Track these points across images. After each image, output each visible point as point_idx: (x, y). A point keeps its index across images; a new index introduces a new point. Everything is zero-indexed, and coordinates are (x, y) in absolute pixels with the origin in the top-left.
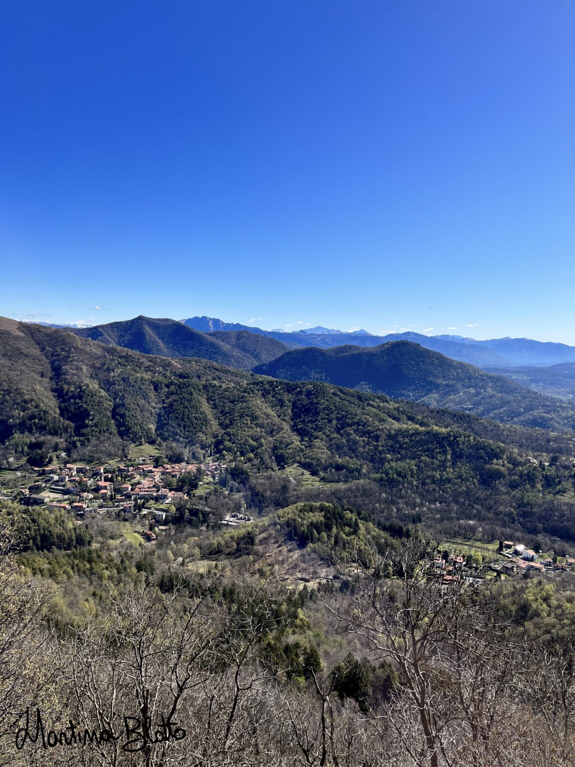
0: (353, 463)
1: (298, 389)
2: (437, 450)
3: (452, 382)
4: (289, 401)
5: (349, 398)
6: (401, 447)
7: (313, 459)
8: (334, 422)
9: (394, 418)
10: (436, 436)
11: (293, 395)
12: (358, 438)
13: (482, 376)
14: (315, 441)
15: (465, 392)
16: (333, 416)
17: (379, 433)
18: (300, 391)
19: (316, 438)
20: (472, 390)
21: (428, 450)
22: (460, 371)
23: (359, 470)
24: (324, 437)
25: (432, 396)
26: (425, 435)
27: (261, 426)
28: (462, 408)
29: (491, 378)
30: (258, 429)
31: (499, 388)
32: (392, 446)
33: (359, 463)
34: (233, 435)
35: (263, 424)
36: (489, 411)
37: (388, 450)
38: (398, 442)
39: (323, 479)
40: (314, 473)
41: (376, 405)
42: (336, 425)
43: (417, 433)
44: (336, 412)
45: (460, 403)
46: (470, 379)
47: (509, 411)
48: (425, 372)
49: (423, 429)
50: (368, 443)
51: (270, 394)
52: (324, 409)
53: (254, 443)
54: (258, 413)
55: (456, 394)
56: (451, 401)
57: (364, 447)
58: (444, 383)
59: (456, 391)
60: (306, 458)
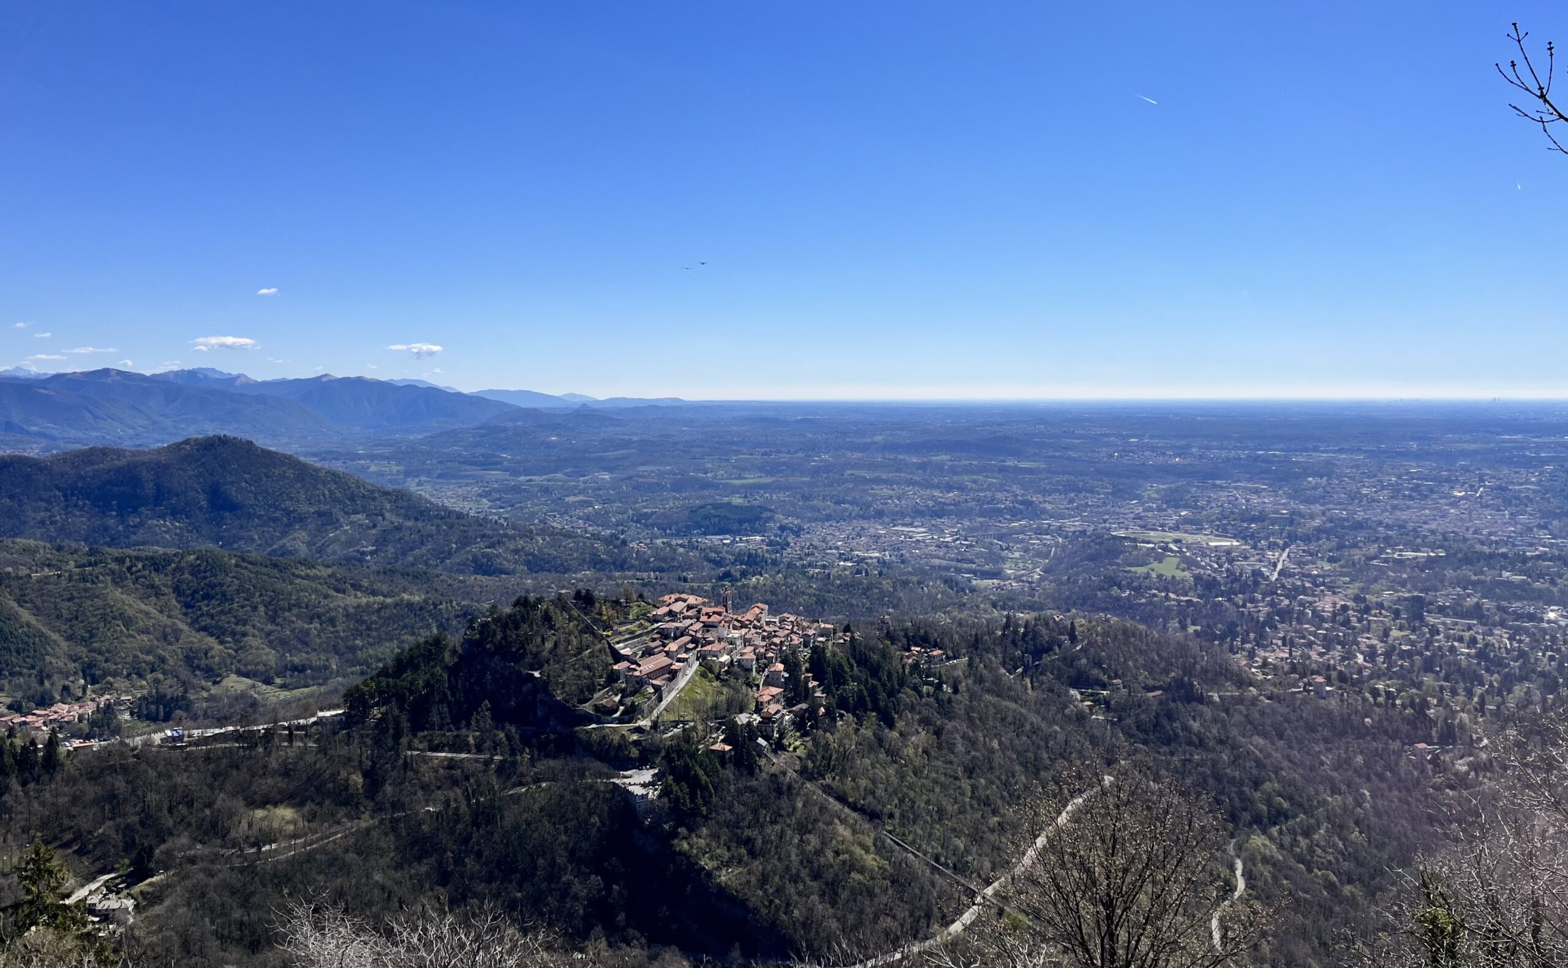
0: (316, 659)
1: (173, 565)
2: (419, 625)
3: (324, 508)
4: (166, 586)
5: (265, 570)
6: (369, 629)
7: (257, 664)
8: (262, 609)
9: (338, 591)
10: (410, 605)
11: (166, 575)
12: (306, 626)
13: (372, 492)
14: (245, 639)
15: (352, 523)
16: (257, 599)
17: (333, 614)
18: (177, 568)
19: (244, 635)
20: (361, 517)
21: (405, 627)
22: (333, 487)
23: (326, 668)
24: (256, 632)
25: (296, 535)
26: (395, 608)
27: (145, 631)
28: (358, 551)
29: (386, 493)
30: (145, 638)
31: (403, 511)
32: (357, 629)
33: (323, 658)
34: (108, 651)
35: (147, 629)
36: (404, 554)
37: (353, 635)
38: (363, 622)
39: (283, 686)
40: (268, 682)
41: (303, 574)
42: (266, 613)
43: (383, 607)
44: (257, 595)
45: (350, 543)
46: (352, 498)
47: (434, 550)
48: (274, 492)
49: (389, 600)
50: (322, 630)
51: (126, 578)
52: (238, 591)
53: (150, 658)
54: (130, 612)
55: (336, 529)
56: (335, 540)
57: (319, 636)
58: (312, 510)
59: (336, 524)
60: (246, 665)
